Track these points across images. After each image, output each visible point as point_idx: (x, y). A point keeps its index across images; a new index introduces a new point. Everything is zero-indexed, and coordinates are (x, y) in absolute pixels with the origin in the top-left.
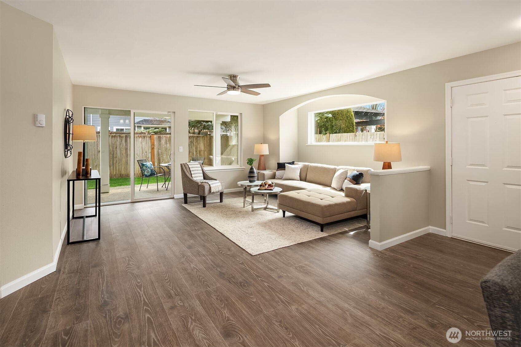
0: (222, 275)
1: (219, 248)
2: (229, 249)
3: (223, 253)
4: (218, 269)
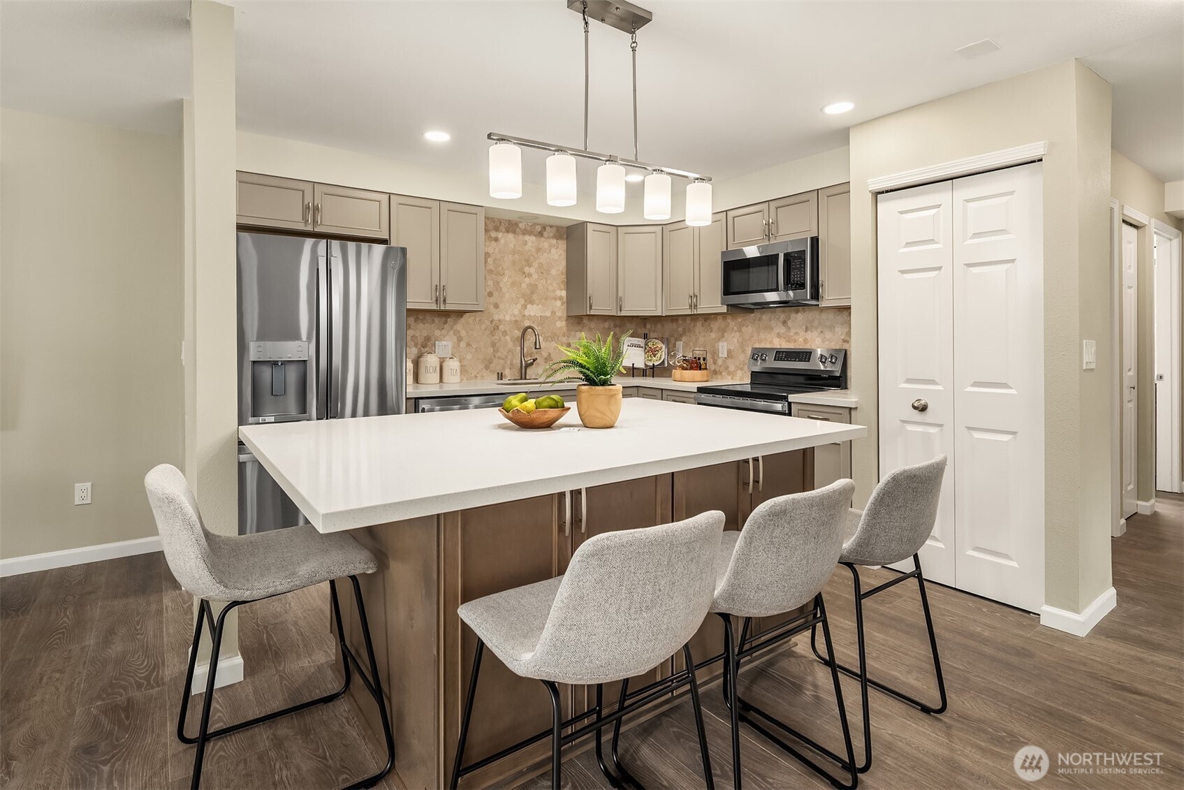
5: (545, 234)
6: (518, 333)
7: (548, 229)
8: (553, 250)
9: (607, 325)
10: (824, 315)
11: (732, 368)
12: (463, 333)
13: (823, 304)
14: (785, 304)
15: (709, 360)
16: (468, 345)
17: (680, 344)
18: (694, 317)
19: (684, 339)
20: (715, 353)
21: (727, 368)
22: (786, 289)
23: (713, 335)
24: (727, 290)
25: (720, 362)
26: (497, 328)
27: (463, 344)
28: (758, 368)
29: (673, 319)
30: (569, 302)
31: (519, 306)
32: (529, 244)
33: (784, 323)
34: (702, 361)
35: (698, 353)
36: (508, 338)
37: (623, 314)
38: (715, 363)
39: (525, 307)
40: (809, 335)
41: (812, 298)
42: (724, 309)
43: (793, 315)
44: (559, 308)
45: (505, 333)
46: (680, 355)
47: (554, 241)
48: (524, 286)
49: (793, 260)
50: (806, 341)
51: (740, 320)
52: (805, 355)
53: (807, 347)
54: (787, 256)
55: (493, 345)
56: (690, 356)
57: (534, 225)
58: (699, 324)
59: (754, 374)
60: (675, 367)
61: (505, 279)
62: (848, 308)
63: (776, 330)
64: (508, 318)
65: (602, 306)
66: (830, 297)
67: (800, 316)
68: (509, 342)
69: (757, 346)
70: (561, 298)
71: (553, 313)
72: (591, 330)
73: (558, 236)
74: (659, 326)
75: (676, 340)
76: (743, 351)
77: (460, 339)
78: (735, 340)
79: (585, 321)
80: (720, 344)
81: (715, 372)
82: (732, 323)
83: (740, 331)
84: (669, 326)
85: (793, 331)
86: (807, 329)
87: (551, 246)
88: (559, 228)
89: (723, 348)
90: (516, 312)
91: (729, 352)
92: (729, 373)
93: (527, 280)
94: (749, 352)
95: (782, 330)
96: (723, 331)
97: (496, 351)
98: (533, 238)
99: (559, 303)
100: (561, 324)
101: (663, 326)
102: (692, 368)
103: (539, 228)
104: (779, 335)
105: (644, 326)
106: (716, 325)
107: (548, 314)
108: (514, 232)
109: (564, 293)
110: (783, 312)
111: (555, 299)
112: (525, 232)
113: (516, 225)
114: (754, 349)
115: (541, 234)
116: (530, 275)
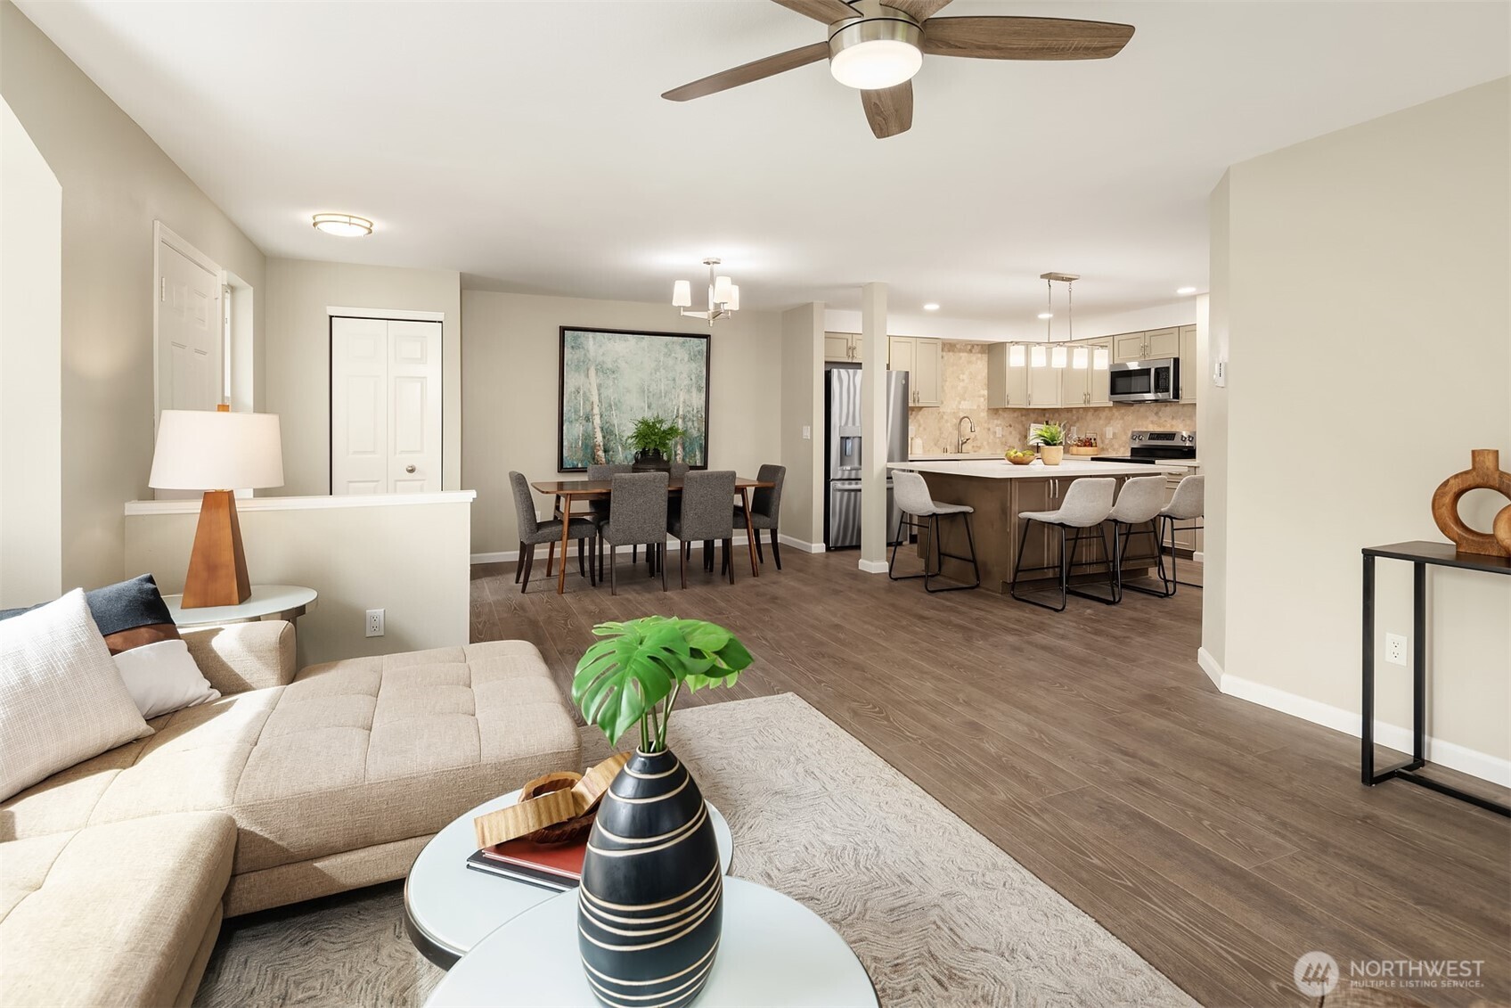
0: (859, 668)
1: (889, 720)
2: (855, 713)
3: (871, 706)
4: (870, 676)
5: (974, 351)
6: (956, 421)
7: (975, 347)
8: (979, 362)
9: (1016, 415)
10: (1185, 408)
11: (1116, 446)
12: (922, 422)
13: (1182, 402)
14: (1156, 401)
15: (1098, 441)
16: (925, 429)
17: (1074, 429)
18: (1086, 409)
19: (1078, 425)
20: (1103, 436)
21: (1112, 446)
22: (1156, 392)
23: (1101, 422)
24: (1113, 391)
25: (1107, 442)
26: (942, 417)
27: (921, 429)
28: (1136, 445)
29: (1069, 410)
30: (989, 398)
31: (956, 403)
32: (963, 358)
33: (1157, 414)
34: (1093, 441)
35: (1089, 436)
36: (949, 424)
37: (1031, 407)
38: (1103, 442)
39: (960, 403)
40: (1174, 422)
41: (1174, 398)
42: (1111, 404)
43: (1163, 408)
44: (983, 403)
45: (947, 421)
46: (1075, 436)
47: (980, 355)
48: (959, 388)
49: (1161, 373)
50: (1172, 426)
51: (1123, 411)
52: (1171, 436)
53: (1173, 430)
54: (1156, 369)
55: (940, 429)
56: (1083, 437)
57: (966, 345)
58: (1090, 414)
59: (1133, 450)
60: (1070, 446)
61: (947, 383)
62: (1195, 404)
63: (1150, 419)
64: (949, 411)
65: (1016, 401)
66: (1185, 396)
67: (1168, 409)
68: (949, 426)
69: (1136, 430)
70: (983, 396)
71: (979, 406)
72: (1004, 418)
73: (982, 352)
74: (1057, 415)
75: (1071, 426)
76: (1125, 433)
77: (920, 426)
78: (1119, 426)
79: (1000, 412)
80: (1107, 428)
81: (1103, 449)
82: (1116, 413)
83: (1122, 418)
84: (1065, 415)
85: (1163, 419)
86: (1173, 418)
87: (977, 359)
88: (982, 345)
89: (1109, 432)
90: (954, 407)
91: (1114, 434)
92: (1114, 450)
93: (961, 384)
94: (1130, 435)
95: (1155, 418)
96: (1109, 419)
97: (941, 433)
98: (965, 354)
99: (982, 399)
100: (984, 415)
101: (1060, 415)
102: (1085, 446)
103: (969, 347)
104: (1152, 422)
105: (1044, 415)
106: (1103, 415)
107: (975, 408)
108: (953, 351)
109: (986, 392)
110: (1156, 406)
111: (979, 397)
112: (960, 351)
113: (955, 345)
114: (1133, 432)
115: (971, 351)
116: (963, 380)
